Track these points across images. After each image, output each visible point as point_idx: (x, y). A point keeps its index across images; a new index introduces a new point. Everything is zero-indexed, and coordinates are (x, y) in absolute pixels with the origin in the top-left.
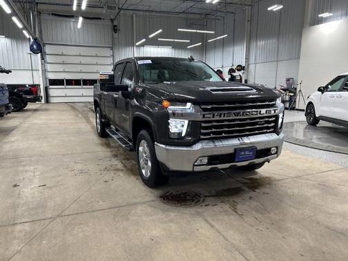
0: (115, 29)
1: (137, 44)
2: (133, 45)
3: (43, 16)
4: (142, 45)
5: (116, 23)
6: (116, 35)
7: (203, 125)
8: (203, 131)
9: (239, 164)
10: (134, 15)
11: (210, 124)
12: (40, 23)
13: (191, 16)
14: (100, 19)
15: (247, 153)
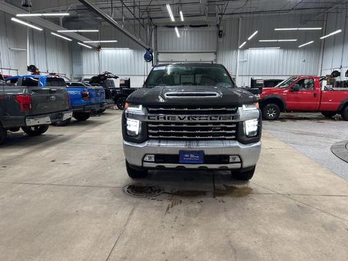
0: (220, 34)
1: (240, 47)
2: (237, 48)
3: (159, 29)
4: (245, 48)
5: (221, 28)
6: (221, 40)
7: (150, 125)
8: (150, 131)
9: (187, 166)
10: (240, 19)
11: (156, 126)
12: (156, 35)
13: (307, 11)
14: (207, 26)
15: (192, 156)
